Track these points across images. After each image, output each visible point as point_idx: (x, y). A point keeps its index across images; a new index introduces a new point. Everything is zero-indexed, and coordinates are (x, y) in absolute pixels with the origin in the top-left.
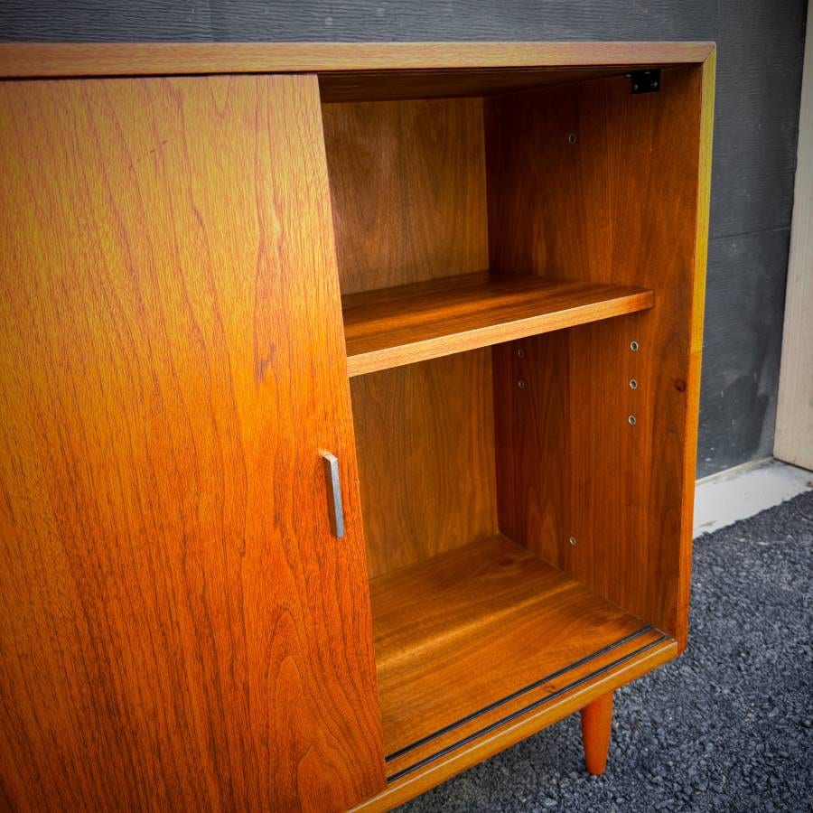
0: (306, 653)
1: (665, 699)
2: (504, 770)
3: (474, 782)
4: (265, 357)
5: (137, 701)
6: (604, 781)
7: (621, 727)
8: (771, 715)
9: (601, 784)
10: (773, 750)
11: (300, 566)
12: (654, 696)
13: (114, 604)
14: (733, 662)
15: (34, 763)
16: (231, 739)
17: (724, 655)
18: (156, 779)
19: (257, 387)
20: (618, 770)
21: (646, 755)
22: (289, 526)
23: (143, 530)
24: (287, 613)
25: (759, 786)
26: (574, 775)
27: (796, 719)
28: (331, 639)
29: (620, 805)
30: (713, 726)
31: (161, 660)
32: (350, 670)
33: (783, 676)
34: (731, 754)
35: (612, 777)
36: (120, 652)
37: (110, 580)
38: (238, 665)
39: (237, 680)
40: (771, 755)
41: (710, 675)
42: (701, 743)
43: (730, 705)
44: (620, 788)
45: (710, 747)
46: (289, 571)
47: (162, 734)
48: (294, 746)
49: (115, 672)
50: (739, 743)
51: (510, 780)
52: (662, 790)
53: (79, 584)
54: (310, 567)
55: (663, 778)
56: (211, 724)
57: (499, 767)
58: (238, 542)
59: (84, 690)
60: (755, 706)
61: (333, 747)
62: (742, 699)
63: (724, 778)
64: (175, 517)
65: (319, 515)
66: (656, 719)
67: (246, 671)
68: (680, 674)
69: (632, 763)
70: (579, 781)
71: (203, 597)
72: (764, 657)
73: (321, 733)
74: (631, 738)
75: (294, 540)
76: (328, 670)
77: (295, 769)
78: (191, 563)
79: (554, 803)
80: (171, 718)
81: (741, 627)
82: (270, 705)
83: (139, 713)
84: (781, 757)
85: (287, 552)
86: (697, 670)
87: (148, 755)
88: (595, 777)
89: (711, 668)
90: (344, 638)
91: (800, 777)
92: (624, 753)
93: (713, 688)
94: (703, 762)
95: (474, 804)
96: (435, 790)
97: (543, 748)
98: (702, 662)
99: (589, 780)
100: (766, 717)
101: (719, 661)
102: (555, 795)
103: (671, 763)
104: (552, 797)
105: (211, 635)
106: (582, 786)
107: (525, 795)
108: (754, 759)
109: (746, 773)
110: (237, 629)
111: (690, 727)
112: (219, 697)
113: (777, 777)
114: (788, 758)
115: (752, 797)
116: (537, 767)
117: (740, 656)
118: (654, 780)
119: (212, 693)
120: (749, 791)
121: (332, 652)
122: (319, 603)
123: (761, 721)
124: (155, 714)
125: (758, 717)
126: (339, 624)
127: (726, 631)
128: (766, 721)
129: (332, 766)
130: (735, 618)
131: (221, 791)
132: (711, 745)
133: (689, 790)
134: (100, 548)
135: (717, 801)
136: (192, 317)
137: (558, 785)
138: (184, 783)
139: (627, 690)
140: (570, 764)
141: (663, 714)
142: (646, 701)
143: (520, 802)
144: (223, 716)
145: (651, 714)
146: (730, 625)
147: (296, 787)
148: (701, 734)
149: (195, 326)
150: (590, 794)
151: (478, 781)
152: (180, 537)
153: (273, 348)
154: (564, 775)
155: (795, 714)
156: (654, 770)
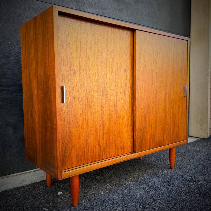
0: (181, 113)
11: (181, 100)
19: (180, 75)
48: (179, 127)
67: (176, 112)
77: (178, 131)
110: (176, 106)
122: (182, 106)
126: (183, 110)
129: (181, 132)
147: (178, 134)
153: (182, 70)
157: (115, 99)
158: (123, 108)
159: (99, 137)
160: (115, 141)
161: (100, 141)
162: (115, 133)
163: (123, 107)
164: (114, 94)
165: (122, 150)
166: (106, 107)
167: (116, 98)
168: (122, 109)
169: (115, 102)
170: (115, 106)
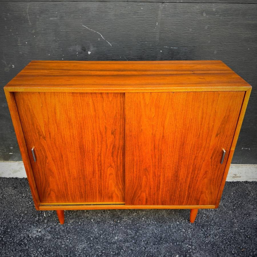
0: (209, 179)
1: (220, 215)
2: (173, 213)
3: (166, 212)
4: (219, 133)
5: (180, 176)
6: (192, 224)
7: (205, 217)
8: (241, 231)
9: (191, 225)
10: (234, 238)
11: (213, 166)
12: (218, 214)
13: (182, 163)
14: (243, 216)
15: (164, 179)
16: (192, 187)
17: (243, 213)
18: (179, 188)
19: (216, 137)
20: (197, 224)
21: (205, 224)
22: (213, 159)
23: (190, 154)
24: (208, 172)
25: (224, 242)
26: (187, 220)
27: (247, 235)
28: (214, 178)
29: (191, 230)
30: (225, 226)
31: (186, 172)
32: (215, 184)
33: (253, 225)
34: (224, 233)
35: (194, 225)
36: (181, 169)
37: (183, 159)
38: (197, 177)
39: (196, 179)
40: (233, 238)
41: (235, 216)
42: (219, 228)
43: (234, 224)
44: (194, 228)
45: (221, 230)
46: (210, 166)
47: (182, 182)
48: (202, 192)
49: (179, 171)
50: (228, 232)
51: (173, 215)
52: (202, 232)
53: (179, 158)
54: (214, 166)
55: (205, 230)
56: (190, 184)
57: (173, 211)
58: (204, 159)
59: (174, 172)
60: (240, 227)
61: (208, 195)
62: (238, 224)
63: (218, 237)
64: (195, 153)
65: (219, 159)
66: (214, 219)
67: (198, 178)
68: (228, 212)
69: (201, 224)
70: (187, 222)
71: (195, 165)
72: (253, 218)
73: (207, 192)
74: (205, 220)
75: (213, 162)
76: (212, 183)
77: (200, 195)
78: (195, 160)
79: (179, 223)
80: (184, 180)
81: (254, 209)
82: (200, 184)
83: (180, 178)
84: (235, 240)
85: (211, 163)
86: (233, 213)
87: (180, 184)
88: (191, 223)
89: (237, 215)
90: (216, 179)
91: (235, 245)
92: (201, 221)
93: (233, 219)
94: (216, 232)
95: (163, 216)
96: (158, 209)
97: (184, 212)
98: (236, 212)
99: (189, 223)
100: (240, 231)
101: (241, 214)
102: (180, 222)
103: (209, 228)
104: (179, 222)
105: (195, 171)
106: (187, 223)
107: (174, 219)
108: (228, 237)
109: (224, 238)
110: (199, 172)
111: (220, 224)
112: (193, 180)
113: (230, 243)
114: (236, 241)
115: (221, 243)
116: (180, 215)
117: (246, 215)
118: (202, 230)
119: (192, 179)
120: (221, 242)
121: (213, 180)
122: (214, 172)
123: (238, 231)
124: (182, 179)
125: (238, 230)
126: (216, 176)
127: (249, 208)
128: (239, 231)
129: (207, 197)
130: (254, 206)
131: (188, 194)
132: (221, 229)
133: (208, 235)
134: (183, 155)
135: (212, 240)
136: (209, 126)
137: (182, 221)
138: (183, 190)
139: (213, 210)
140: (187, 218)
141: (216, 219)
142: (215, 214)
143: (172, 220)
144: (192, 183)
145: (213, 217)
146: (251, 207)
147: (200, 198)
148: (221, 226)
149: (209, 127)
150: (187, 225)
151: (167, 212)
152: (195, 156)
153: (221, 132)
154: (185, 219)
155: (247, 233)
156: (204, 228)
158: (111, 167)
163: (110, 165)
167: (99, 158)
168: (109, 167)
170: (99, 164)
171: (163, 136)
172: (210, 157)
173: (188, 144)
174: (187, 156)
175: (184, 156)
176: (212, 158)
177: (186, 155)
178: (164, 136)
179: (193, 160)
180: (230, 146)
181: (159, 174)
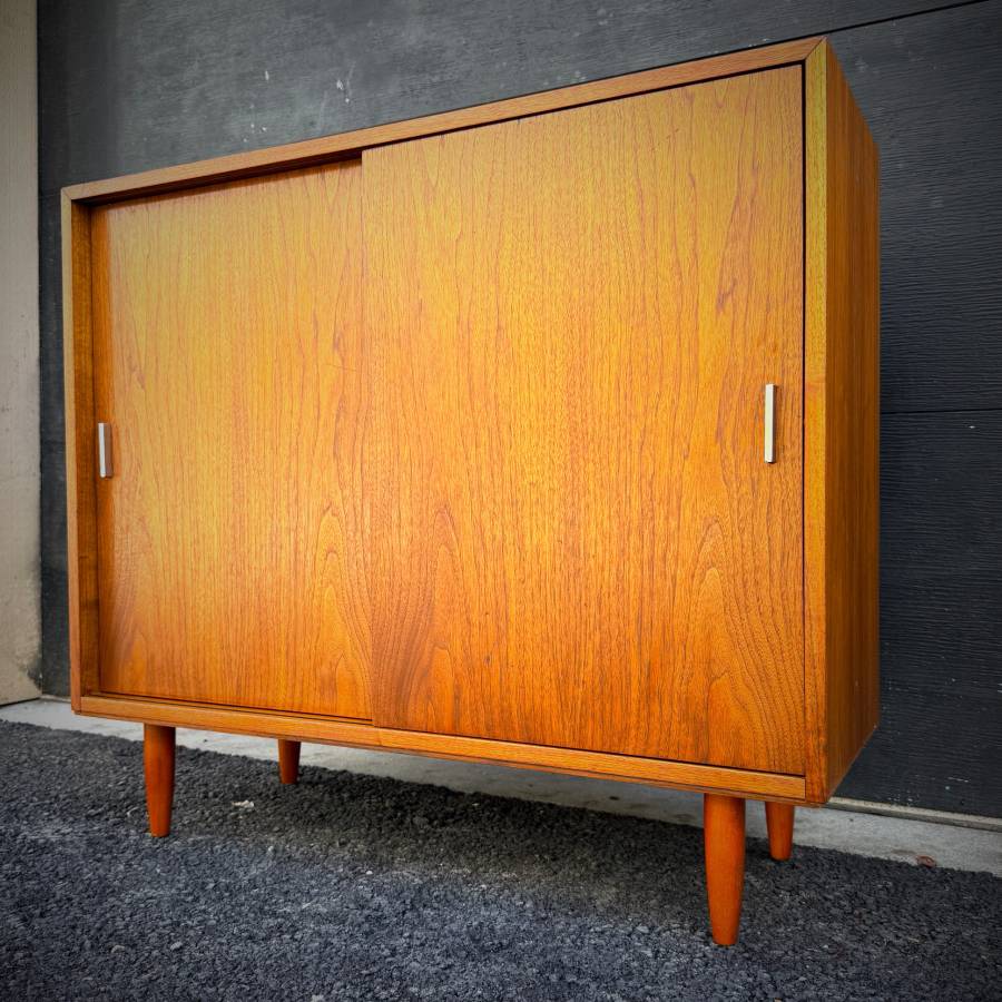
4: (727, 290)
11: (734, 486)
13: (590, 468)
18: (594, 628)
22: (728, 443)
23: (618, 414)
31: (614, 525)
36: (588, 506)
38: (670, 556)
39: (667, 570)
47: (605, 590)
53: (572, 443)
59: (562, 526)
61: (748, 686)
64: (641, 409)
71: (651, 483)
73: (736, 663)
75: (732, 459)
77: (708, 689)
78: (646, 450)
80: (613, 579)
83: (592, 562)
85: (724, 467)
105: (652, 518)
110: (673, 523)
112: (651, 579)
119: (646, 571)
129: (744, 707)
138: (614, 644)
144: (651, 597)
147: (707, 710)
153: (734, 283)
157: (289, 468)
158: (329, 512)
159: (226, 613)
160: (291, 649)
161: (227, 628)
162: (290, 611)
163: (326, 505)
164: (287, 447)
165: (322, 694)
166: (253, 500)
167: (293, 464)
168: (324, 512)
169: (292, 481)
170: (292, 498)
171: (499, 328)
172: (712, 433)
173: (601, 359)
174: (604, 428)
175: (594, 431)
176: (719, 433)
177: (600, 421)
178: (503, 324)
179: (636, 449)
180: (795, 356)
181: (499, 534)
